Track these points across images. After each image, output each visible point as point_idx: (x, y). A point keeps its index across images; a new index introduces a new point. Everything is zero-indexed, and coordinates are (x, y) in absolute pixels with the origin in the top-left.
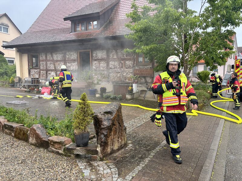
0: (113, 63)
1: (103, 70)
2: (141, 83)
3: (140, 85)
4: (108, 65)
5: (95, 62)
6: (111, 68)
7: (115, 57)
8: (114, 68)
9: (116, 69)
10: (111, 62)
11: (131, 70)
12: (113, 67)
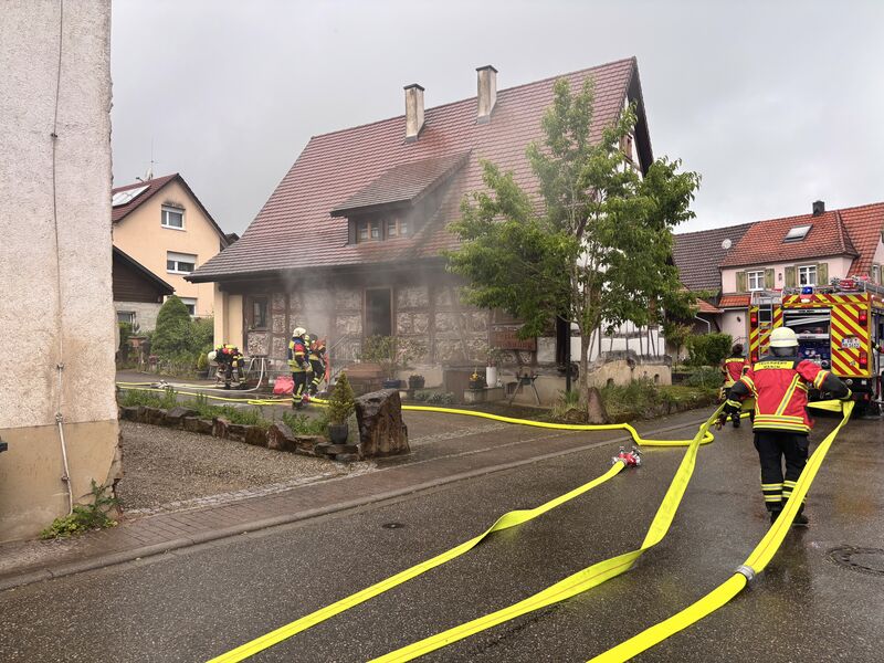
0: (444, 317)
1: (422, 335)
2: (507, 367)
3: (506, 371)
4: (432, 322)
5: (403, 315)
6: (439, 330)
7: (449, 303)
8: (447, 329)
9: (450, 332)
10: (438, 316)
11: (485, 334)
12: (443, 327)
